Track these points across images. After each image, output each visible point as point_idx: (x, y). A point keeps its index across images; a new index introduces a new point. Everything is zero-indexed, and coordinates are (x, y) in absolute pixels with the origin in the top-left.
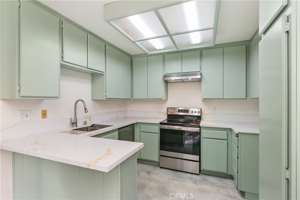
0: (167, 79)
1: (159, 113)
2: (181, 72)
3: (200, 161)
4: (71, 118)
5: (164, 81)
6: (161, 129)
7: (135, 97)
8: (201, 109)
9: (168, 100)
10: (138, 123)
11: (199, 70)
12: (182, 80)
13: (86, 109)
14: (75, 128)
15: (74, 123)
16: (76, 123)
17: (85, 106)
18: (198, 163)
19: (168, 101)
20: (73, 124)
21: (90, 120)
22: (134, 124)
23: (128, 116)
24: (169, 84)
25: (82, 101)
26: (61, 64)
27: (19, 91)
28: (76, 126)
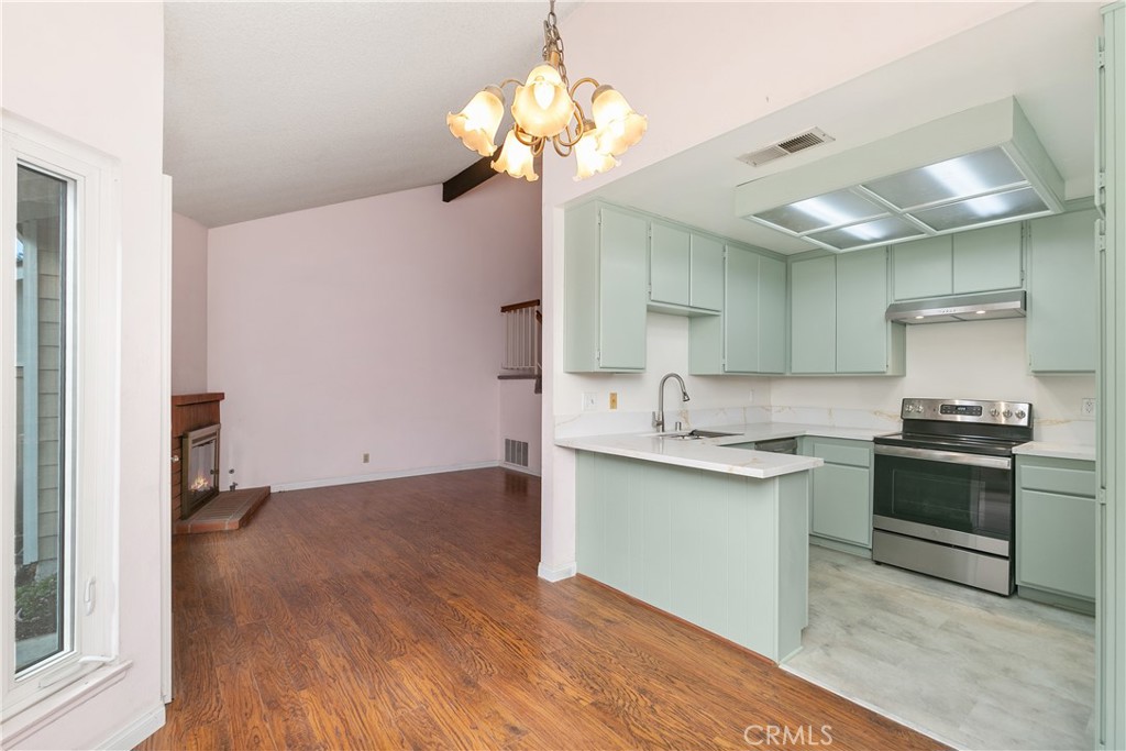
0: (899, 315)
1: (875, 413)
2: (950, 292)
3: (1012, 557)
4: (654, 413)
5: (890, 323)
6: (876, 456)
7: (797, 368)
8: (1031, 405)
9: (904, 375)
10: (806, 438)
11: (1018, 285)
12: (953, 316)
13: (685, 394)
14: (661, 433)
15: (660, 424)
16: (663, 423)
17: (683, 387)
18: (1007, 563)
19: (905, 379)
20: (658, 425)
21: (687, 422)
22: (793, 438)
23: (774, 419)
24: (908, 327)
25: (677, 376)
26: (648, 306)
27: (599, 359)
28: (663, 430)
